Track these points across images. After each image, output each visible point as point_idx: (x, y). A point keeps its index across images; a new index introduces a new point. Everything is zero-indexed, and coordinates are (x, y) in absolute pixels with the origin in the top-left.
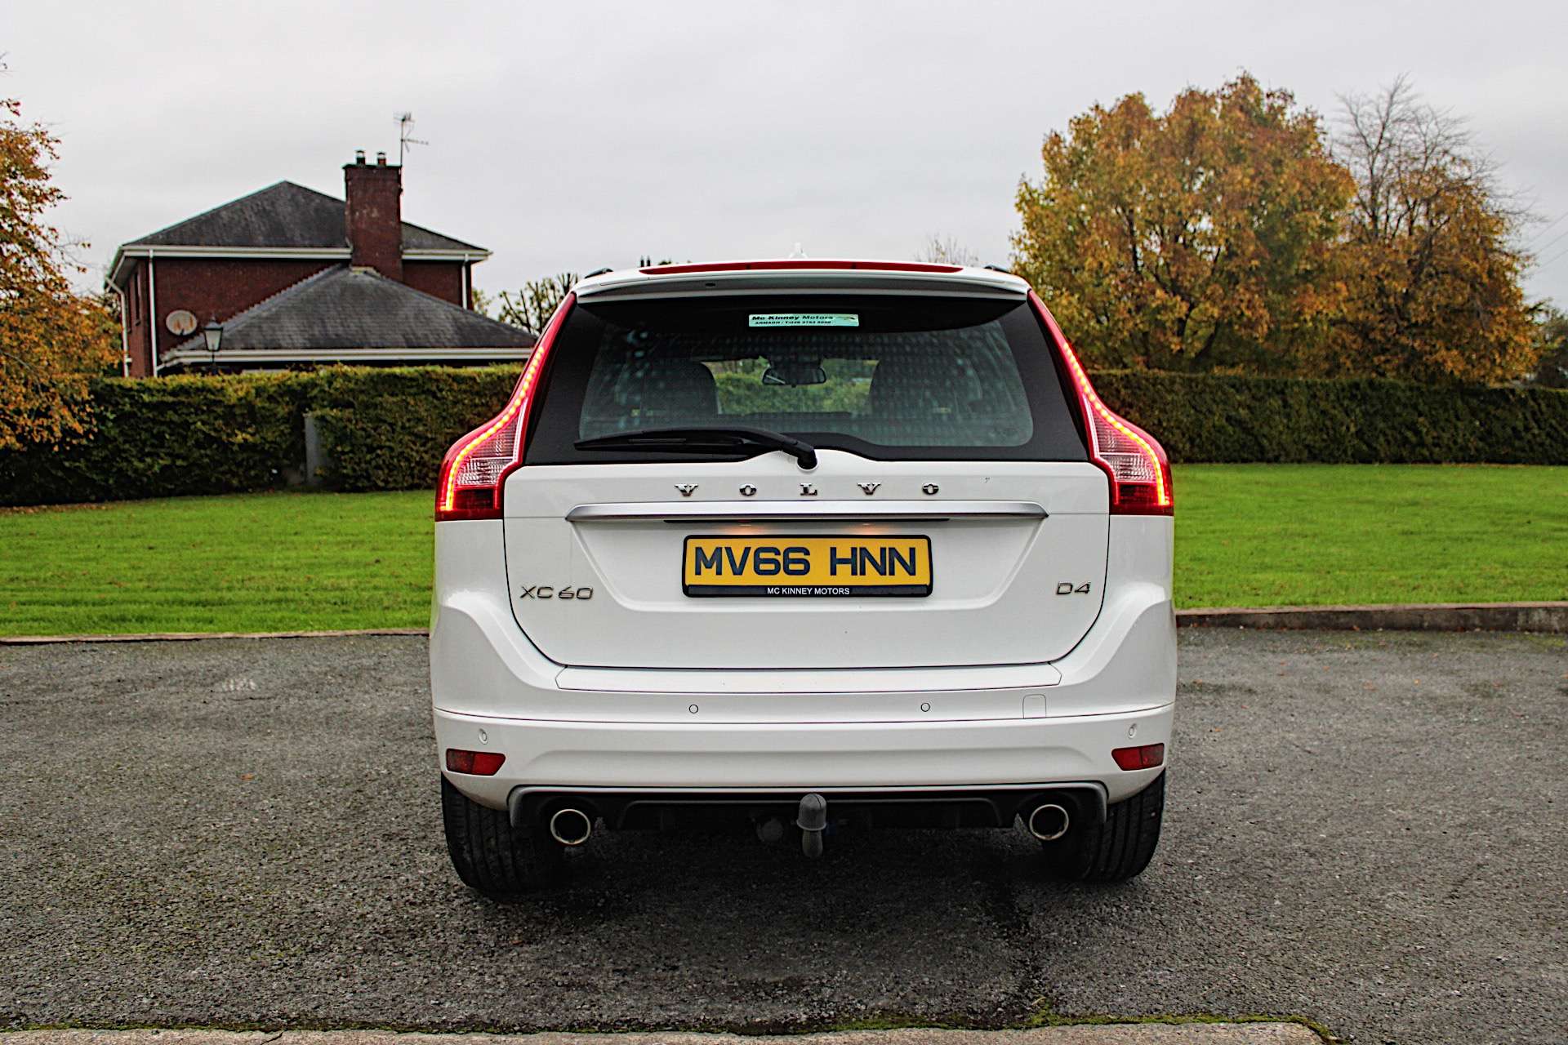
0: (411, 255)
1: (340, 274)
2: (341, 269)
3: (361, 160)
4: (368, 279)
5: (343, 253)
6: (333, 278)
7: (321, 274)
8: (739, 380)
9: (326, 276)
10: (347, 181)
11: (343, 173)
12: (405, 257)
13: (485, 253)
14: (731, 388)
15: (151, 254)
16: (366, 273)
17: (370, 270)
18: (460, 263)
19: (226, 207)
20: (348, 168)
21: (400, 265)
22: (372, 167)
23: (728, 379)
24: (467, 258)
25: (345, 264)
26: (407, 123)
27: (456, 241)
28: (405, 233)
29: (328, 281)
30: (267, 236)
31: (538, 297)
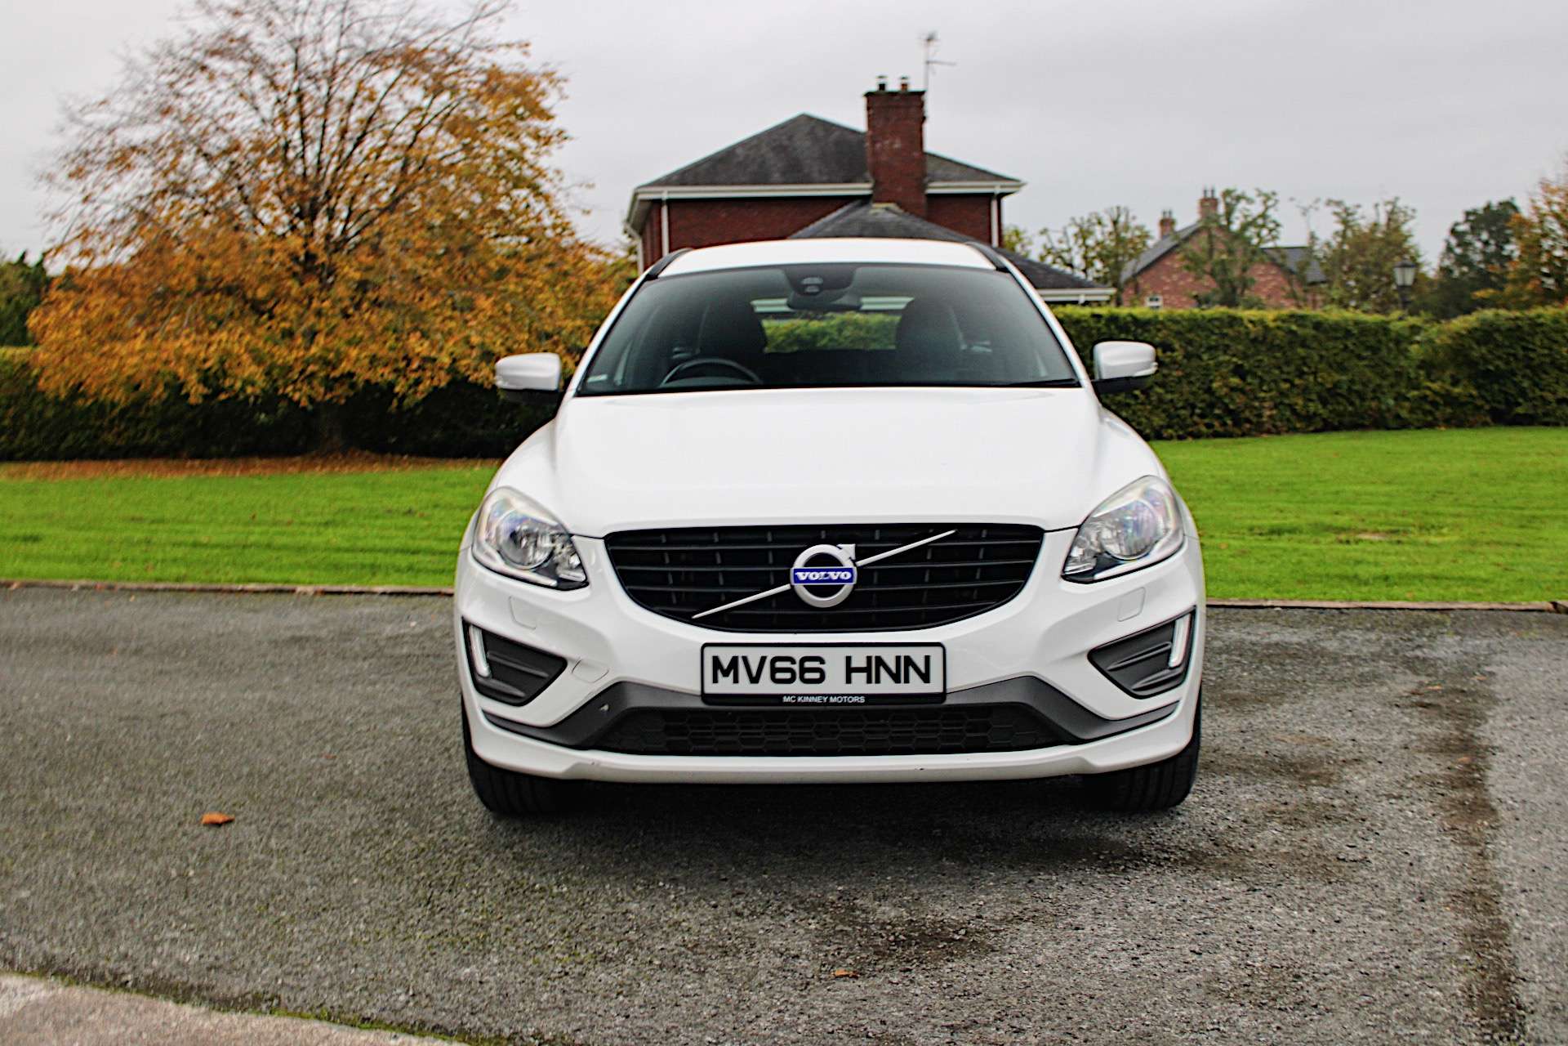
0: (935, 188)
1: (861, 212)
2: (862, 205)
3: (882, 86)
4: (890, 216)
5: (862, 188)
6: (853, 215)
7: (840, 212)
8: (1303, 317)
9: (848, 212)
10: (868, 108)
11: (863, 102)
12: (930, 191)
13: (1017, 184)
14: (1294, 327)
15: (665, 196)
16: (887, 209)
17: (892, 206)
18: (990, 196)
19: (742, 144)
20: (869, 95)
21: (924, 201)
22: (893, 94)
23: (1292, 316)
24: (998, 190)
25: (865, 200)
26: (933, 44)
27: (984, 172)
28: (931, 165)
29: (846, 219)
30: (783, 174)
31: (1084, 234)
